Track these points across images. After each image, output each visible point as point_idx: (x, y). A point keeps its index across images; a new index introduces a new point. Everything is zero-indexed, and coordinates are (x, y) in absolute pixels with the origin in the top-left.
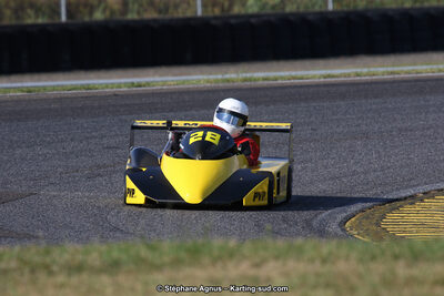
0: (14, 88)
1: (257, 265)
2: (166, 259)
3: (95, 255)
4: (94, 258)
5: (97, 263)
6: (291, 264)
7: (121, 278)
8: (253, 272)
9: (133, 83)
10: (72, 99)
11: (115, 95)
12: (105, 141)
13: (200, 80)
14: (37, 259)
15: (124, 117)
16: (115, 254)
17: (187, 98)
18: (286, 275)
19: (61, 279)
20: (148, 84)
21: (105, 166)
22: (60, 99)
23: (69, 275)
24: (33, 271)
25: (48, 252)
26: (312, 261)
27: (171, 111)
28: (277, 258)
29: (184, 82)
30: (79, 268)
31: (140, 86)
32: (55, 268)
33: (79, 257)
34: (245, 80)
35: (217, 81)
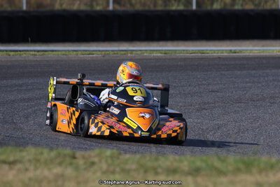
0: (157, 51)
2: (230, 168)
3: (186, 163)
4: (185, 165)
5: (186, 169)
7: (199, 179)
9: (231, 50)
10: (192, 59)
12: (211, 87)
13: (274, 50)
14: (149, 164)
15: (223, 72)
16: (198, 163)
17: (264, 61)
19: (162, 177)
20: (241, 51)
21: (208, 103)
22: (185, 59)
23: (168, 175)
24: (146, 171)
25: (157, 160)
27: (254, 69)
29: (264, 51)
30: (174, 171)
31: (235, 53)
32: (160, 170)
33: (176, 164)
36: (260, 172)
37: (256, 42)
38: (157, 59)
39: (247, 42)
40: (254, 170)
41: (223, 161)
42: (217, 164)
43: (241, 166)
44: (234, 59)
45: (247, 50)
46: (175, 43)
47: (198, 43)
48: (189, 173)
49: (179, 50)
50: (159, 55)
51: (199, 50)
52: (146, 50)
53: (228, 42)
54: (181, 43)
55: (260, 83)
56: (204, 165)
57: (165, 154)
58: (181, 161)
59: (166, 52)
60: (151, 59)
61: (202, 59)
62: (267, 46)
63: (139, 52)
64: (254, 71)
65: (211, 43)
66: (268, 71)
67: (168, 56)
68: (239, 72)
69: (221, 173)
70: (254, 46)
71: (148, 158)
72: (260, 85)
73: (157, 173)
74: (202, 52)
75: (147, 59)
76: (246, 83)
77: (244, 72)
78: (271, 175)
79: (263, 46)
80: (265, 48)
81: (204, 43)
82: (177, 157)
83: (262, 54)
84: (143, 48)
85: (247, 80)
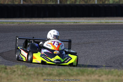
36: (88, 75)
37: (85, 18)
39: (82, 18)
40: (85, 74)
41: (72, 70)
42: (69, 71)
43: (79, 72)
45: (82, 22)
46: (50, 19)
47: (61, 19)
48: (57, 76)
49: (52, 22)
50: (43, 24)
51: (61, 22)
52: (37, 22)
53: (73, 18)
54: (53, 19)
55: (88, 36)
56: (63, 72)
57: (46, 67)
58: (53, 70)
59: (46, 23)
60: (40, 26)
61: (62, 25)
62: (90, 20)
63: (35, 23)
64: (84, 31)
65: (66, 19)
66: (91, 31)
68: (78, 31)
69: (71, 75)
70: (85, 20)
71: (39, 69)
72: (87, 37)
73: (42, 76)
74: (62, 23)
75: (38, 26)
76: (82, 36)
77: (81, 31)
78: (92, 76)
79: (89, 20)
80: (90, 21)
81: (63, 19)
82: (51, 68)
83: (88, 23)
84: (36, 21)
85: (82, 35)
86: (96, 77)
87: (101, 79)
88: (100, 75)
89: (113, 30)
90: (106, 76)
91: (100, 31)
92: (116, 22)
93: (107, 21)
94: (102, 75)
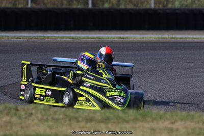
1: (173, 123)
2: (131, 118)
3: (98, 114)
4: (98, 116)
5: (99, 118)
6: (188, 123)
7: (110, 125)
8: (170, 126)
9: (120, 37)
10: (92, 43)
11: (112, 42)
13: (151, 37)
14: (72, 114)
16: (108, 114)
17: (144, 45)
18: (186, 128)
19: (83, 124)
20: (127, 38)
22: (87, 43)
23: (86, 122)
24: (70, 120)
25: (77, 112)
26: (198, 122)
27: (137, 50)
28: (182, 120)
29: (143, 38)
30: (91, 120)
31: (123, 39)
32: (80, 119)
33: (91, 115)
34: (172, 38)
35: (159, 38)
36: (153, 120)
38: (67, 43)
40: (149, 119)
42: (122, 115)
43: (139, 116)
44: (123, 43)
45: (131, 37)
48: (102, 121)
50: (68, 39)
55: (142, 60)
56: (112, 116)
58: (95, 113)
60: (62, 43)
61: (99, 43)
63: (54, 38)
64: (137, 52)
66: (147, 52)
67: (75, 40)
68: (126, 53)
71: (71, 111)
72: (142, 62)
73: (78, 121)
75: (59, 43)
77: (131, 52)
78: (160, 122)
83: (142, 40)
85: (133, 58)
86: (167, 124)
87: (175, 126)
88: (173, 121)
89: (184, 51)
90: (183, 123)
91: (163, 52)
92: (189, 38)
93: (174, 36)
94: (176, 121)
